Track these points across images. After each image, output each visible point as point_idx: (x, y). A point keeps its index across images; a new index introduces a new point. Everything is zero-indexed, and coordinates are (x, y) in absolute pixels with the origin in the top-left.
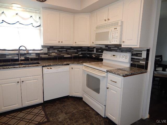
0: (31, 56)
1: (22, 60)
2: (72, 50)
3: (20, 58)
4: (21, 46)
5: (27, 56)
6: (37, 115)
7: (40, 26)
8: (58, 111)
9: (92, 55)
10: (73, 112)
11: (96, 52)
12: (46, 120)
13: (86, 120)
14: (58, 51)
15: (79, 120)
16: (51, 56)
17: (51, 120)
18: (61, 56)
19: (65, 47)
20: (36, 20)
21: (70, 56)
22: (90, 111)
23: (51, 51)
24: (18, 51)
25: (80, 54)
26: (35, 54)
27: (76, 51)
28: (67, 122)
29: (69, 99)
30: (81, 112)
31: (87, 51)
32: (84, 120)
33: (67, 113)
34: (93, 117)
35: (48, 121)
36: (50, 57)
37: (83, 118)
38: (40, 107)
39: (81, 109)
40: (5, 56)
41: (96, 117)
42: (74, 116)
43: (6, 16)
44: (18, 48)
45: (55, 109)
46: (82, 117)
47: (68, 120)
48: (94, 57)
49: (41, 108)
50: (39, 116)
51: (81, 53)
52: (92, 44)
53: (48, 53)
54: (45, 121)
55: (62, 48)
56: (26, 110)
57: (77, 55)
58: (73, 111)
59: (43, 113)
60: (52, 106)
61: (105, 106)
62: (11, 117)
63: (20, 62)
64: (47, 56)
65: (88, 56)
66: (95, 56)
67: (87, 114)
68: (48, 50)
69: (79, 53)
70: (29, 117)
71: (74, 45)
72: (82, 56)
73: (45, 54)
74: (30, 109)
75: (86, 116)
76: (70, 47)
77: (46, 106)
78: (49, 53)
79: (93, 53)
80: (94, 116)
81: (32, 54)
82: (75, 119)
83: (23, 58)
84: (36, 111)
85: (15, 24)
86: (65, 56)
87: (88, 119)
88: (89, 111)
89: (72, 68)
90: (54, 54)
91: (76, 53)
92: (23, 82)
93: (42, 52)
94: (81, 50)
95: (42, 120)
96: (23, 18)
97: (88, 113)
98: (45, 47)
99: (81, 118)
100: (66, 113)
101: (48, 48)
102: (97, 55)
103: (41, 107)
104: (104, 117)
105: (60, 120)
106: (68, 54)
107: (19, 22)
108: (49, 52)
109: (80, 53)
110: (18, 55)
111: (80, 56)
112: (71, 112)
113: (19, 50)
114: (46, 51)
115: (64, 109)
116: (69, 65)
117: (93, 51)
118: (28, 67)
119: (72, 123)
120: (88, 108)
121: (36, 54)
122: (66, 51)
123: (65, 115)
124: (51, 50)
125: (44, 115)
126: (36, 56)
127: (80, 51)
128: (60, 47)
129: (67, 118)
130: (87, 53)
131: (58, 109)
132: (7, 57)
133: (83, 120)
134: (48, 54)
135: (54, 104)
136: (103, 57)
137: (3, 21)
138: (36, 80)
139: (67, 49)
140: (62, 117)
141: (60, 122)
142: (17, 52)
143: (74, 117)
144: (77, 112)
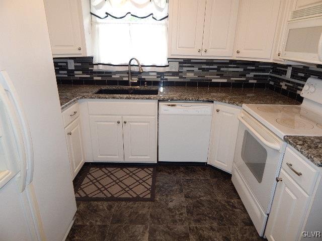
0: (149, 77)
1: (134, 84)
2: (231, 67)
3: (131, 79)
4: (131, 58)
5: (143, 77)
6: (141, 181)
7: (167, 17)
8: (175, 186)
9: (281, 84)
10: (201, 198)
11: (292, 76)
12: (149, 196)
13: (218, 224)
14: (199, 69)
15: (205, 220)
16: (186, 78)
17: (157, 199)
18: (206, 80)
19: (215, 61)
20: (159, 5)
21: (225, 81)
22: (238, 210)
23: (185, 69)
24: (128, 67)
25: (251, 78)
26: (155, 74)
27: (241, 70)
28: (181, 214)
29: (204, 170)
30: (217, 204)
31: (271, 71)
32: (215, 225)
33: (189, 197)
34: (237, 225)
35: (152, 199)
36: (182, 80)
37: (214, 219)
38: (150, 169)
39: (220, 198)
40: (110, 75)
41: (244, 228)
42: (199, 207)
43: (111, 4)
44: (127, 63)
45: (172, 182)
46: (214, 216)
47: (184, 211)
48: (285, 88)
49: (150, 172)
50: (143, 185)
51: (255, 76)
52: (278, 58)
53: (179, 72)
54: (147, 197)
55: (210, 62)
56: (129, 168)
57: (244, 79)
58: (202, 196)
59: (150, 182)
60: (170, 173)
61: (268, 215)
62: (107, 172)
63: (130, 87)
64: (178, 78)
65: (271, 83)
66: (286, 85)
67: (226, 214)
68: (180, 66)
69: (247, 76)
70: (129, 181)
71: (235, 57)
72: (255, 81)
73: (174, 74)
74: (136, 169)
75: (221, 216)
76: (228, 61)
77: (160, 171)
78: (182, 72)
79: (282, 77)
80: (241, 225)
81: (151, 74)
82: (198, 215)
83: (135, 80)
84: (142, 174)
85: (124, 17)
86: (213, 81)
87: (224, 225)
88: (234, 209)
89: (218, 111)
90: (190, 75)
91: (241, 76)
92: (125, 123)
93: (167, 69)
94: (254, 68)
95: (144, 194)
96: (137, 5)
97: (231, 212)
98: (173, 60)
99: (209, 217)
100: (187, 197)
101: (180, 63)
102: (291, 85)
103: (152, 169)
104: (261, 234)
105: (171, 205)
106: (222, 76)
107: (130, 13)
108: (182, 70)
109: (252, 75)
110: (128, 73)
111: (251, 81)
112: (196, 197)
113: (130, 65)
114: (175, 67)
115: (186, 187)
116: (212, 102)
117: (285, 73)
118: (134, 98)
119: (189, 219)
120: (234, 201)
121: (158, 73)
122: (218, 69)
123: (183, 199)
124: (186, 66)
125: (149, 185)
126: (158, 77)
127: (253, 71)
128: (205, 61)
129: (184, 207)
130: (271, 77)
131: (178, 182)
132: (113, 76)
133: (212, 223)
134: (180, 74)
135: (174, 172)
136: (303, 94)
137: (107, 13)
138: (147, 124)
139: (220, 65)
140: (176, 200)
141: (169, 209)
142: (126, 69)
143: (198, 209)
144: (210, 201)
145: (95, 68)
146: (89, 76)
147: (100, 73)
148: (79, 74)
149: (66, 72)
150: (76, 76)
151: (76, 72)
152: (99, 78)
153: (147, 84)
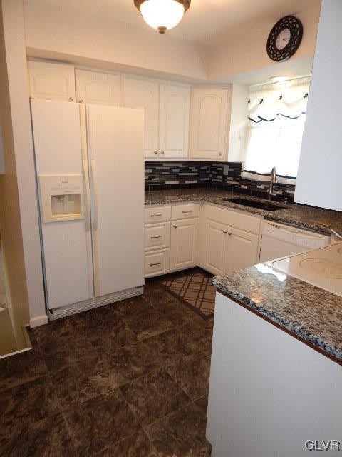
1: (273, 198)
40: (255, 184)
44: (270, 172)
83: (275, 193)
85: (274, 119)
110: (269, 184)
113: (272, 175)
132: (258, 187)
137: (259, 117)
145: (244, 175)
146: (237, 183)
147: (247, 181)
148: (230, 181)
149: (221, 177)
150: (228, 182)
151: (228, 178)
152: (246, 187)
153: (287, 200)
